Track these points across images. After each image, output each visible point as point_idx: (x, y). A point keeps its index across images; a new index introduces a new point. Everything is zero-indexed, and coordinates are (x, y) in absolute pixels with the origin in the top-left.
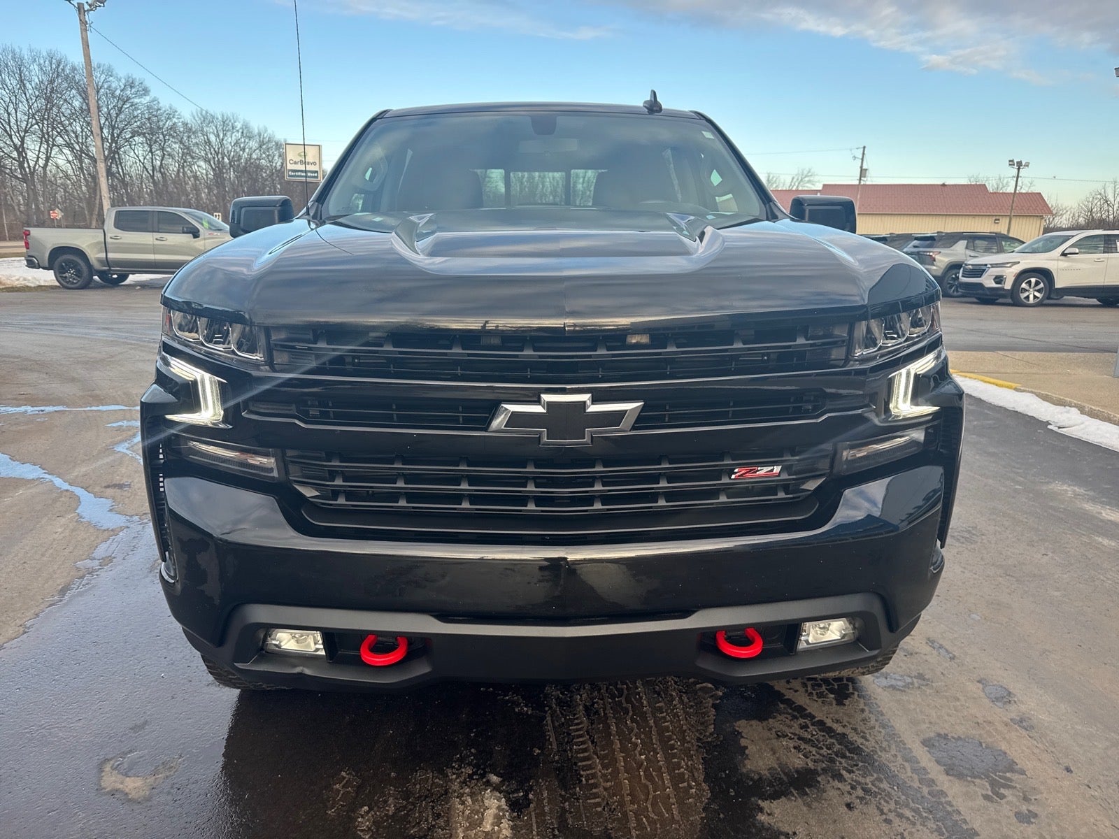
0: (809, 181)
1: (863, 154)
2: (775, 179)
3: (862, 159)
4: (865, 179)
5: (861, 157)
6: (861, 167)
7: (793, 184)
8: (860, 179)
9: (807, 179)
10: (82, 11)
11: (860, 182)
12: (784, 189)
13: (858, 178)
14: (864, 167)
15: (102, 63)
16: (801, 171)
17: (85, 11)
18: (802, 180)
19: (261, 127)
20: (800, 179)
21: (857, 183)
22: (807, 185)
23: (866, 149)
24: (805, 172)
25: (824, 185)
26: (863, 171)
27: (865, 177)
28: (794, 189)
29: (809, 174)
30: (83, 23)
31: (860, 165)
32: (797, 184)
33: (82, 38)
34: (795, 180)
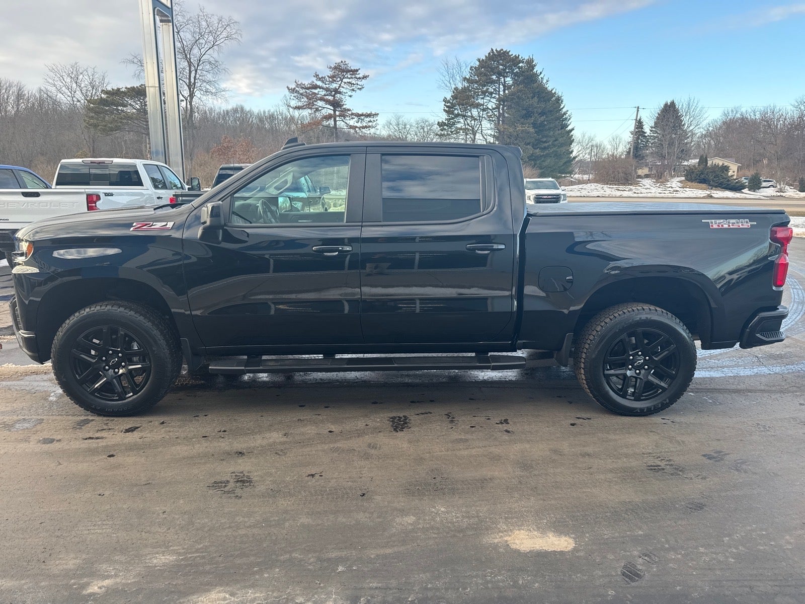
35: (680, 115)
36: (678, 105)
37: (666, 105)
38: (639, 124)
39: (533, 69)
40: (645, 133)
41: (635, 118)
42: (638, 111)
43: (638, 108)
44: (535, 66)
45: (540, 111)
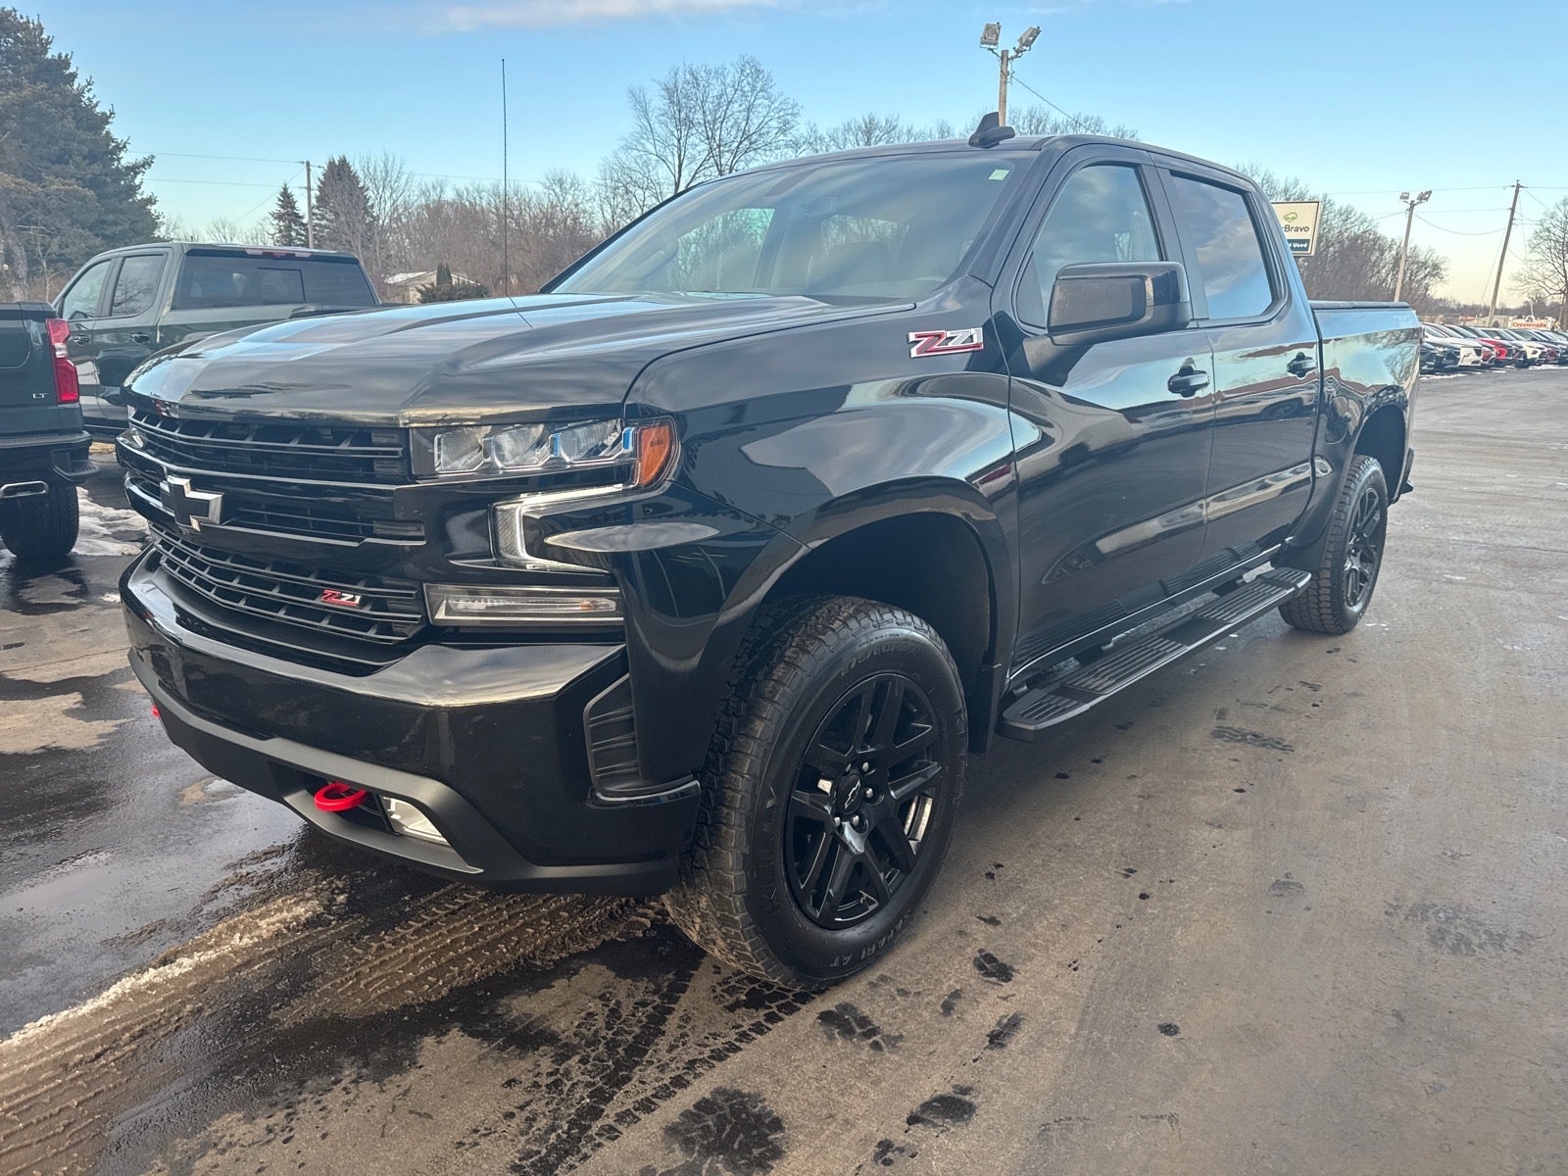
10: (1005, 59)
15: (1090, 115)
17: (1008, 59)
19: (1291, 180)
30: (1004, 74)
33: (1000, 93)
35: (362, 188)
36: (356, 167)
37: (331, 164)
38: (287, 199)
39: (46, 51)
40: (302, 217)
41: (306, 185)
42: (309, 170)
43: (308, 164)
44: (48, 43)
45: (85, 149)
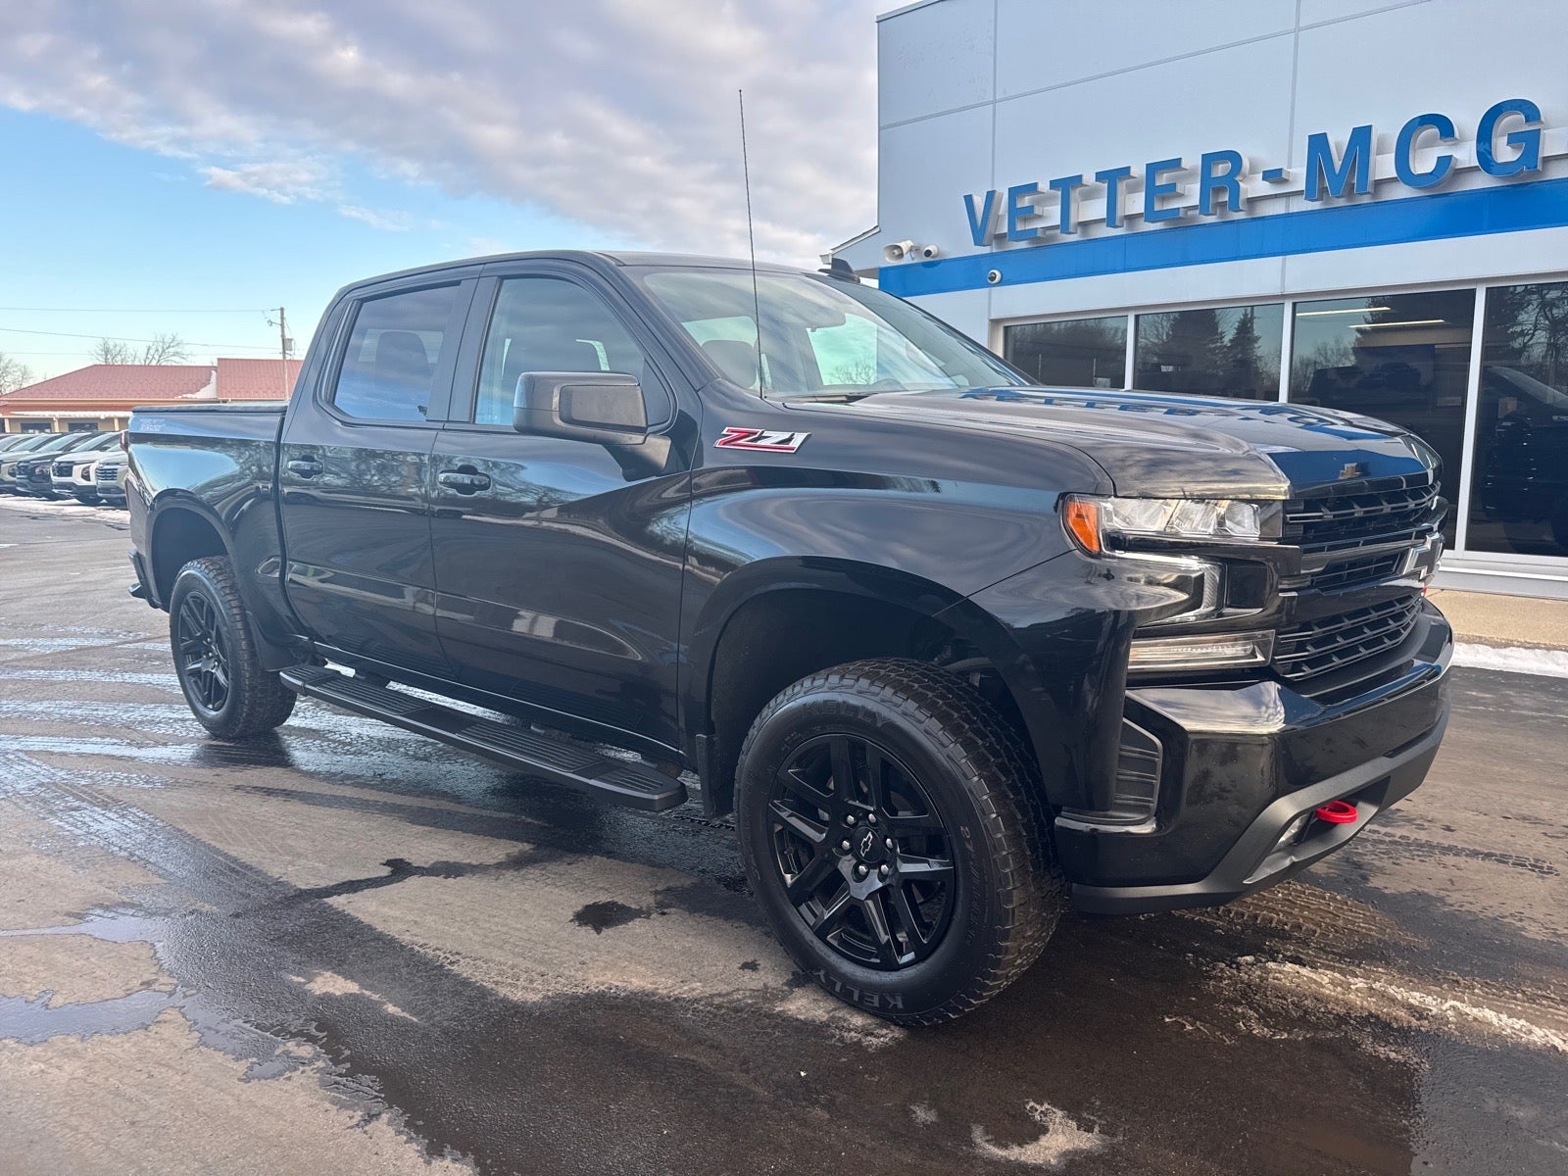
0: (176, 354)
1: (282, 318)
2: (118, 349)
3: (282, 325)
4: (291, 353)
5: (279, 322)
6: (283, 336)
7: (150, 357)
8: (284, 353)
9: (171, 350)
11: (284, 357)
12: (137, 363)
13: (281, 351)
14: (287, 336)
16: (159, 338)
18: (163, 351)
20: (160, 350)
21: (281, 357)
22: (174, 358)
23: (285, 312)
24: (168, 339)
25: (220, 360)
26: (287, 342)
27: (291, 350)
28: (154, 363)
29: (174, 341)
31: (280, 333)
32: (157, 357)
34: (152, 351)
